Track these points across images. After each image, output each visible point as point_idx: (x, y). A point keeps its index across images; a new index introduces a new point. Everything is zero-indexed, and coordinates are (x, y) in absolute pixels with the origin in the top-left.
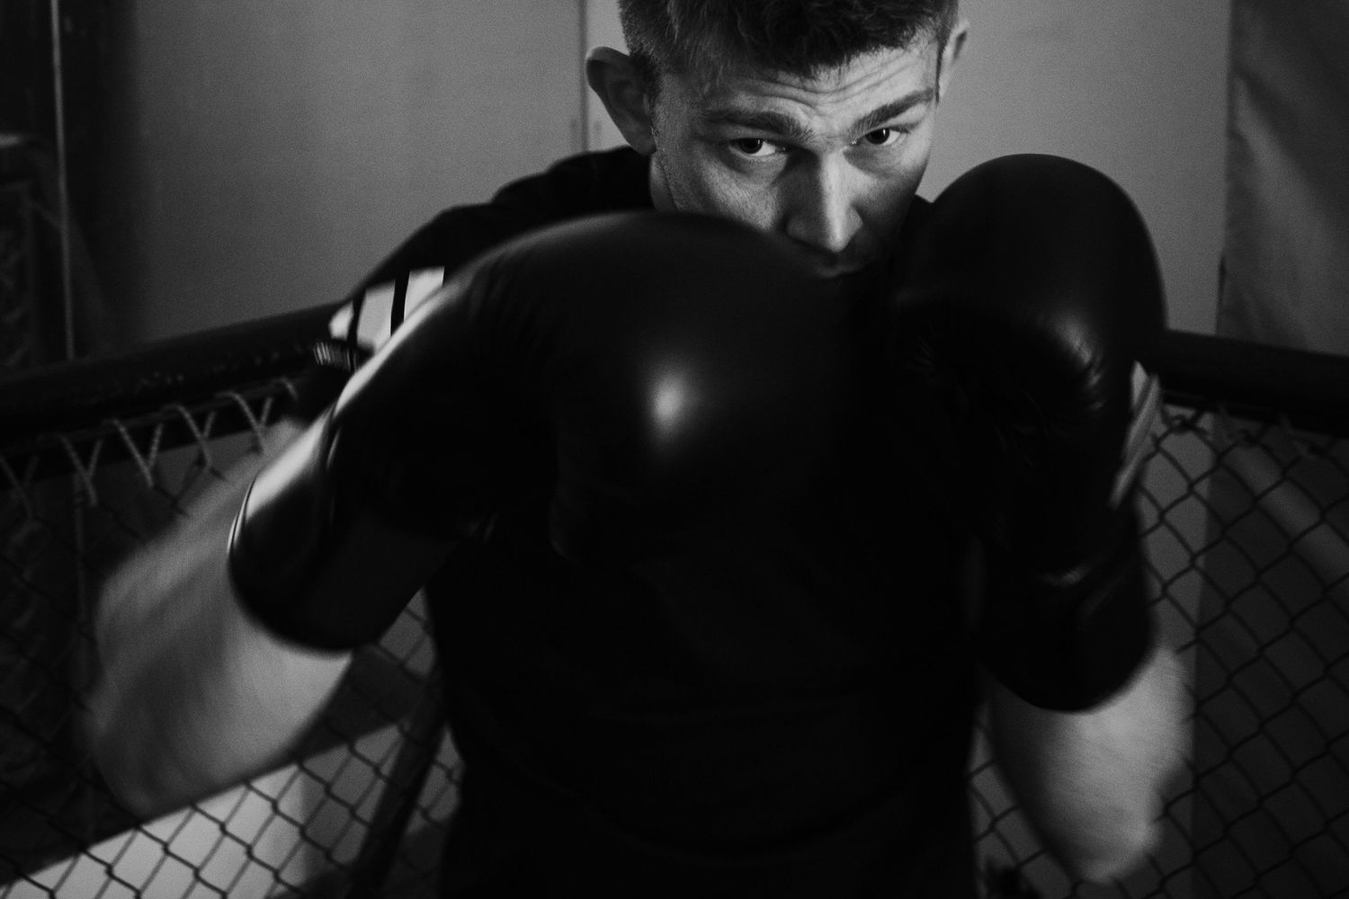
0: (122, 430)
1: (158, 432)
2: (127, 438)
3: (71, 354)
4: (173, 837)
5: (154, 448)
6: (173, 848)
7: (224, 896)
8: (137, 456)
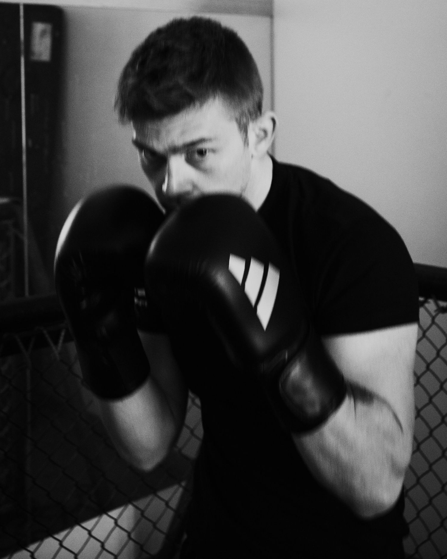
0: (45, 332)
1: (63, 334)
2: (47, 336)
3: (27, 294)
4: (93, 528)
5: (61, 341)
6: (93, 533)
7: (116, 557)
8: (52, 344)
